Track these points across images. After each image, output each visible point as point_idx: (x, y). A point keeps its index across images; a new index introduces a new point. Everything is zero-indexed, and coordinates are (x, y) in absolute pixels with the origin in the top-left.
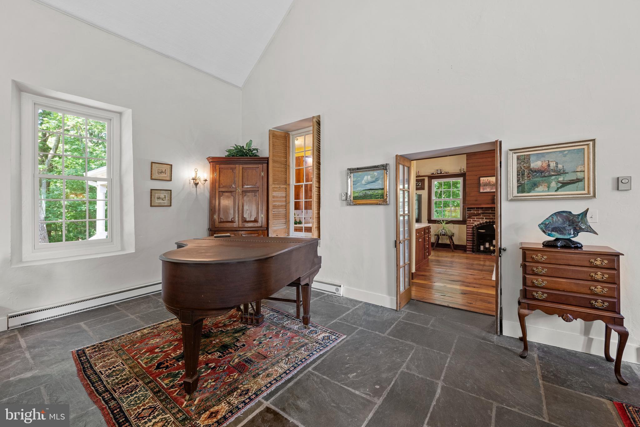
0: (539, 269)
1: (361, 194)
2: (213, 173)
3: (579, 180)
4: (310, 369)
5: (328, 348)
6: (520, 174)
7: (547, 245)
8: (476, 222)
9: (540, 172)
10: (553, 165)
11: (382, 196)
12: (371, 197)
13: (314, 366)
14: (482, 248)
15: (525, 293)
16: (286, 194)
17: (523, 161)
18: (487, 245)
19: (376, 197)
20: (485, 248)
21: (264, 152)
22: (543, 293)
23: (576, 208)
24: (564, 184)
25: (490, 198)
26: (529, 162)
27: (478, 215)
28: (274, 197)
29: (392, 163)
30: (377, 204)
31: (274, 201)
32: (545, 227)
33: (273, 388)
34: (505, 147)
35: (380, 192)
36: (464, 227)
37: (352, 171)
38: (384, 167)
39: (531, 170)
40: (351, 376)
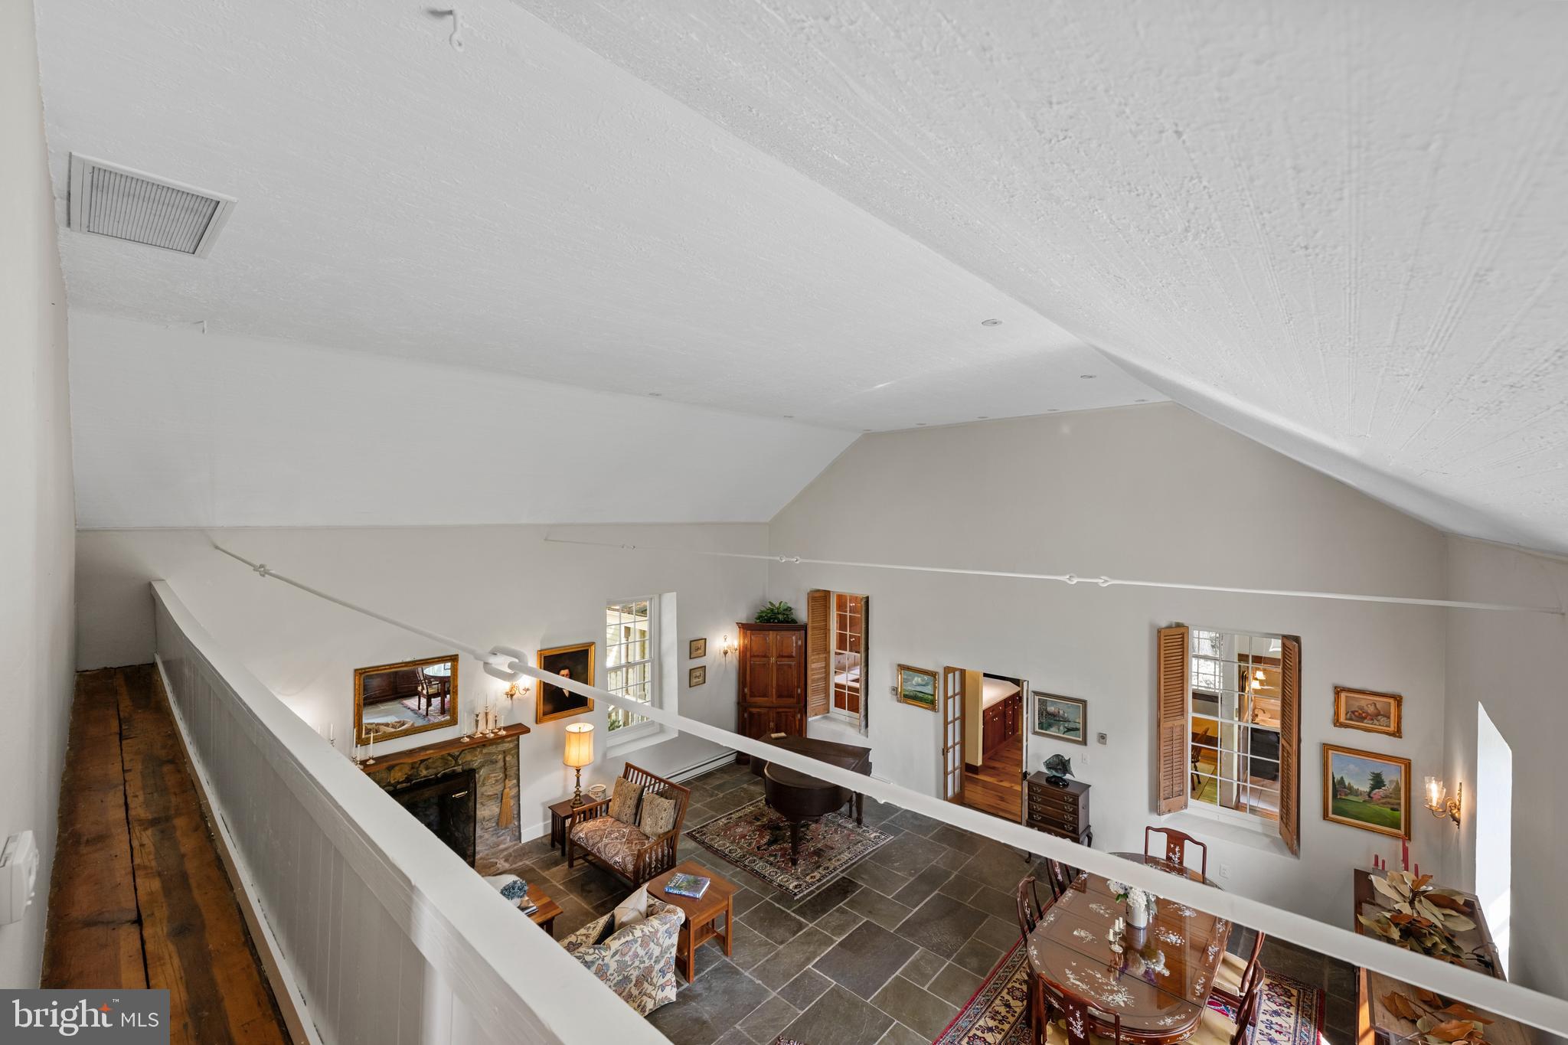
0: (1038, 799)
1: (911, 694)
2: (744, 638)
3: (1077, 729)
4: (867, 858)
5: (879, 845)
6: (1041, 714)
7: (1047, 778)
9: (1053, 715)
10: (1061, 712)
11: (933, 702)
12: (921, 700)
13: (869, 856)
15: (1030, 816)
16: (826, 664)
17: (1043, 703)
19: (926, 700)
21: (802, 614)
22: (1039, 816)
24: (1069, 730)
26: (1046, 706)
28: (813, 670)
29: (941, 672)
30: (927, 708)
31: (813, 675)
32: (1049, 765)
33: (844, 867)
34: (1029, 686)
35: (930, 697)
37: (902, 667)
38: (933, 675)
39: (1047, 712)
40: (895, 864)
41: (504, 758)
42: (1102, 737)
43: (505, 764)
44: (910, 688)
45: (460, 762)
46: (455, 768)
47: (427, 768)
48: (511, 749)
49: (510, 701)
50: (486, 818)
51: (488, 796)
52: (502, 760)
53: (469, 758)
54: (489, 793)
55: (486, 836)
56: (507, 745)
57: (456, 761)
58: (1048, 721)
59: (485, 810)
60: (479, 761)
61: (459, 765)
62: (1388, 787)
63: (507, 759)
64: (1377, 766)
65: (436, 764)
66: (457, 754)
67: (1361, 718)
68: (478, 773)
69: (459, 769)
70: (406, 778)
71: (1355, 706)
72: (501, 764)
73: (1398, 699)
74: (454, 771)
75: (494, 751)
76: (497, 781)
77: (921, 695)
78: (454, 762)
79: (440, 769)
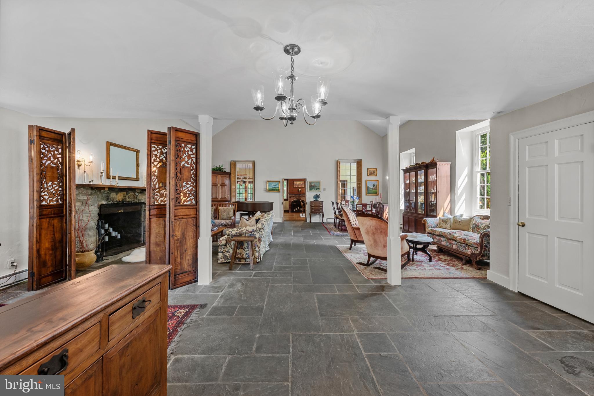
0: (313, 205)
1: (271, 189)
3: (319, 188)
6: (310, 186)
7: (314, 201)
8: (293, 200)
10: (315, 185)
11: (278, 190)
12: (275, 190)
14: (294, 210)
15: (311, 211)
16: (235, 187)
17: (310, 183)
18: (296, 209)
19: (276, 190)
20: (295, 210)
21: (228, 170)
23: (318, 194)
24: (317, 189)
25: (297, 190)
27: (293, 197)
29: (281, 180)
30: (276, 192)
32: (314, 198)
34: (307, 180)
35: (277, 188)
36: (287, 202)
37: (268, 181)
38: (279, 182)
42: (324, 190)
44: (271, 187)
47: (129, 198)
58: (312, 187)
62: (375, 186)
64: (374, 182)
65: (131, 197)
66: (137, 195)
67: (371, 174)
69: (138, 201)
71: (370, 171)
73: (376, 169)
74: (136, 202)
77: (274, 189)
78: (136, 198)
79: (133, 200)
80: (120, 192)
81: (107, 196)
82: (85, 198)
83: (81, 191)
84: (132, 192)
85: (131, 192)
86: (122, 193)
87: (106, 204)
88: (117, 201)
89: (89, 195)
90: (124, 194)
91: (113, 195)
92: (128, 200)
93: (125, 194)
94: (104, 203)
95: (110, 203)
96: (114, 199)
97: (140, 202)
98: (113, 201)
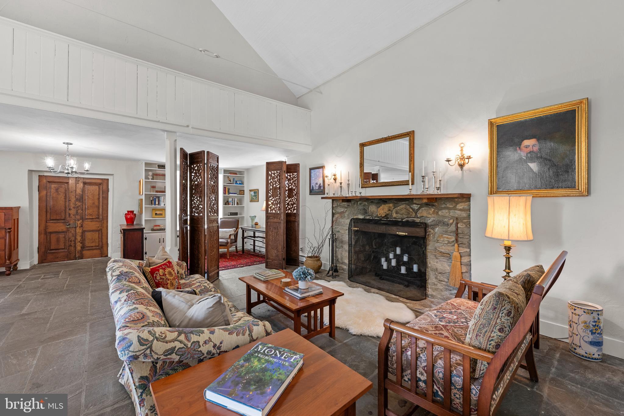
41: (457, 224)
43: (457, 229)
45: (419, 216)
46: (415, 219)
47: (397, 213)
48: (464, 218)
49: (460, 172)
50: (439, 271)
51: (441, 252)
52: (454, 225)
53: (425, 214)
54: (441, 250)
55: (440, 286)
56: (458, 212)
57: (416, 213)
59: (437, 262)
60: (432, 219)
61: (418, 218)
63: (459, 225)
65: (401, 212)
66: (417, 208)
68: (433, 229)
69: (418, 220)
70: (386, 216)
72: (453, 228)
75: (447, 215)
76: (449, 242)
78: (414, 214)
79: (405, 216)
80: (384, 204)
81: (364, 209)
82: (342, 210)
83: (339, 204)
84: (405, 204)
85: (403, 204)
86: (387, 205)
87: (362, 219)
88: (377, 216)
89: (346, 208)
90: (389, 207)
91: (372, 208)
92: (394, 215)
93: (391, 207)
94: (361, 217)
95: (368, 217)
96: (373, 213)
97: (421, 221)
98: (372, 216)
